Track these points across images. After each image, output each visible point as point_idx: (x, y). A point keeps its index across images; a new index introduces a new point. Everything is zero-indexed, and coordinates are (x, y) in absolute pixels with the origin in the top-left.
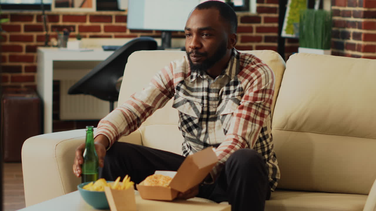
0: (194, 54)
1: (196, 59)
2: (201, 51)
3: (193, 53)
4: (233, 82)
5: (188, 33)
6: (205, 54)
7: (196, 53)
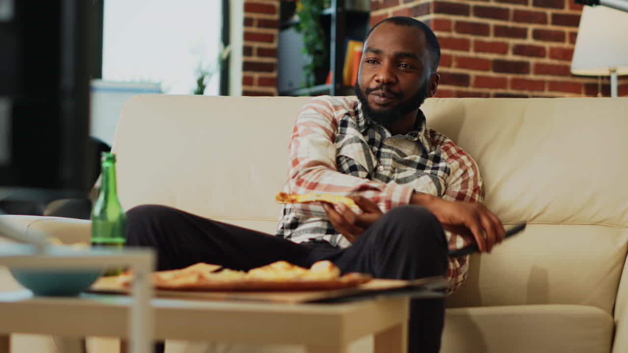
0: (384, 91)
1: (385, 101)
2: (395, 89)
3: (382, 90)
4: (433, 155)
5: (371, 59)
6: (399, 95)
7: (388, 90)
